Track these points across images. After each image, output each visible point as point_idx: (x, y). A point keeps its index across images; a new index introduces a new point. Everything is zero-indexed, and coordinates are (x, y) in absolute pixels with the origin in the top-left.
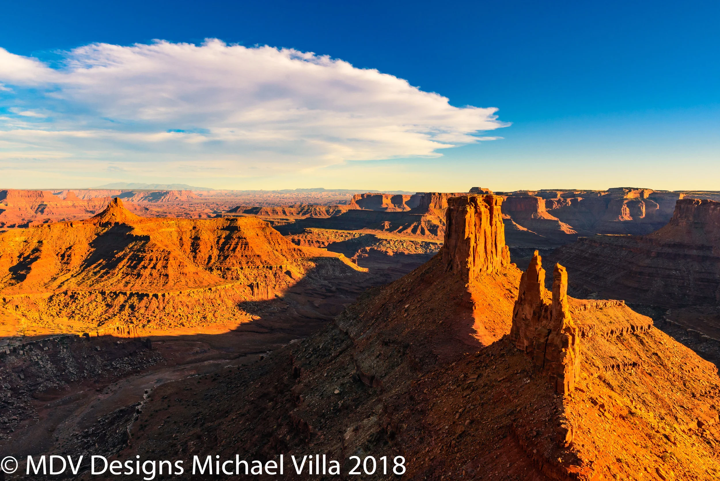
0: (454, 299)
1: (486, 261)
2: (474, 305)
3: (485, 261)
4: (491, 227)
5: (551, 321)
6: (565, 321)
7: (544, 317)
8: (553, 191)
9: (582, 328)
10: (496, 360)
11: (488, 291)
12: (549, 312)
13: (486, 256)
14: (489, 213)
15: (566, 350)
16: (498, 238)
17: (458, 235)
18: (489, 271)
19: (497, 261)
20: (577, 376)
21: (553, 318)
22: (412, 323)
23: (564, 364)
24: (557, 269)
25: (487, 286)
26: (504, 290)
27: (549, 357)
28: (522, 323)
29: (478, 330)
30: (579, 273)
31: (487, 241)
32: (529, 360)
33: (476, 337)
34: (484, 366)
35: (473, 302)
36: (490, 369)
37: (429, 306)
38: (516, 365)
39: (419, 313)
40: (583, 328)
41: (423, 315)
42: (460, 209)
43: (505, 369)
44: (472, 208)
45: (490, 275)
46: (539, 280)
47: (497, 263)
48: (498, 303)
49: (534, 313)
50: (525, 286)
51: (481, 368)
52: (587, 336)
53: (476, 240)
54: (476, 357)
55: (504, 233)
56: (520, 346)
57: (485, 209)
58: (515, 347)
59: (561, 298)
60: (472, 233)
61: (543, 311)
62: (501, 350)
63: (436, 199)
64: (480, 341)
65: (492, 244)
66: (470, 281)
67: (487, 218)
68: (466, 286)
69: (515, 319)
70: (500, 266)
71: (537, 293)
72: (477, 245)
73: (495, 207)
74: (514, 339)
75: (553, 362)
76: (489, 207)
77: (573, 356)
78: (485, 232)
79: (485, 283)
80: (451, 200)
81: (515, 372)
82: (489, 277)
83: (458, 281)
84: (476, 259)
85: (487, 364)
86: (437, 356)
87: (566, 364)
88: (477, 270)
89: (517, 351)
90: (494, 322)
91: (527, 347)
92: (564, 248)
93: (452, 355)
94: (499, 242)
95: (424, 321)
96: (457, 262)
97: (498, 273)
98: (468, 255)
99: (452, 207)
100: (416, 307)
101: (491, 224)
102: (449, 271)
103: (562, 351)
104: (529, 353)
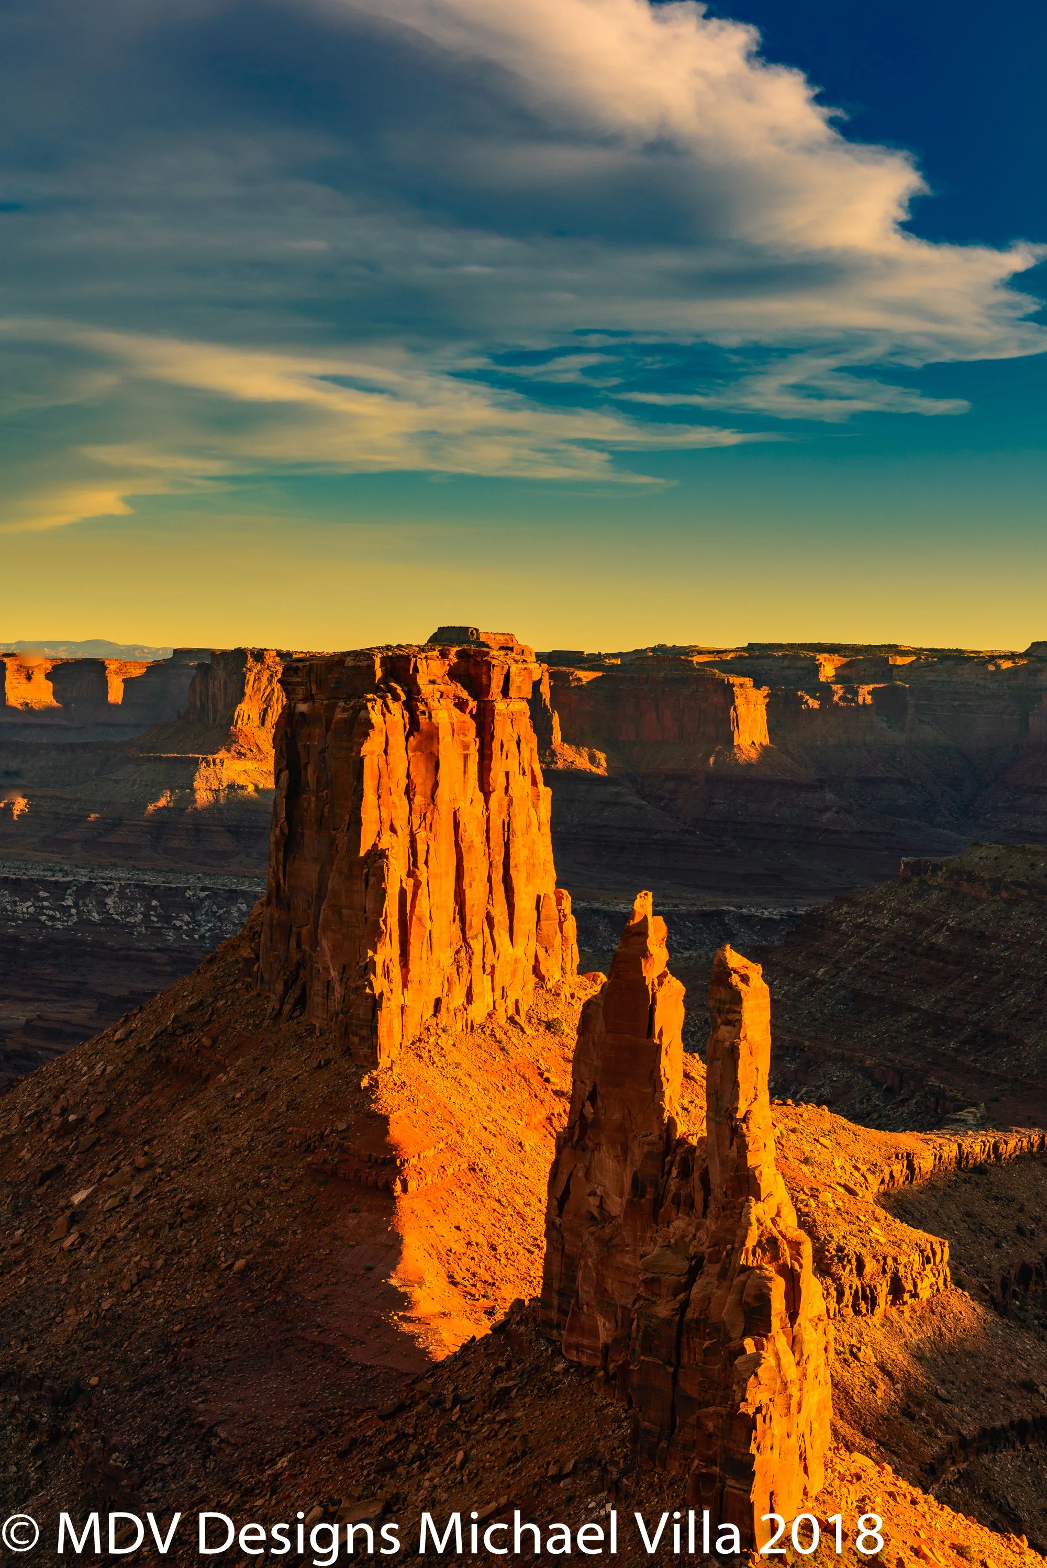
0: (309, 1150)
1: (464, 963)
2: (399, 1171)
3: (457, 961)
4: (487, 801)
5: (704, 1215)
6: (757, 1210)
7: (676, 1201)
8: (803, 653)
9: (890, 1261)
10: (473, 1421)
11: (469, 1106)
12: (696, 1175)
13: (465, 940)
14: (472, 733)
15: (759, 1346)
16: (519, 854)
17: (332, 842)
18: (478, 1012)
19: (516, 961)
20: (816, 1466)
21: (712, 1206)
22: (102, 1279)
23: (751, 1411)
24: (725, 972)
25: (465, 1080)
26: (548, 1097)
27: (690, 1388)
28: (586, 1237)
29: (418, 1294)
30: (907, 1018)
31: (466, 866)
32: (616, 1408)
33: (406, 1327)
34: (418, 1457)
35: (393, 1160)
36: (439, 1469)
37: (189, 1189)
38: (558, 1440)
39: (135, 1229)
40: (895, 1260)
41: (156, 1235)
42: (339, 715)
43: (510, 1462)
44: (395, 707)
45: (482, 1027)
46: (657, 1031)
47: (514, 973)
48: (513, 1158)
49: (638, 1186)
50: (598, 1063)
51: (401, 1470)
52: (915, 1295)
53: (415, 864)
54: (383, 1418)
55: (547, 829)
56: (578, 1348)
57: (456, 712)
58: (560, 1353)
59: (742, 1107)
60: (393, 829)
61: (674, 1172)
62: (499, 1371)
63: (270, 681)
64: (420, 1343)
65: (489, 879)
66: (384, 1062)
67: (466, 757)
68: (365, 1083)
69: (558, 1221)
70: (530, 987)
71: (649, 1090)
72: (417, 885)
73: (500, 706)
74: (554, 1315)
75: (707, 1405)
76: (472, 704)
77: (792, 1373)
78: (456, 825)
79: (458, 1065)
80: (296, 670)
81: (553, 1470)
82: (478, 1038)
83: (328, 1062)
84: (414, 951)
85: (429, 1446)
86: (211, 1433)
87: (758, 1410)
88: (420, 1007)
89: (566, 1371)
90: (493, 1248)
91: (606, 1347)
92: (845, 909)
93: (283, 1423)
94: (524, 870)
95: (160, 1262)
96: (327, 969)
97: (521, 1020)
98: (375, 935)
99: (302, 707)
100: (126, 1198)
101: (485, 787)
102: (291, 1018)
103: (743, 1351)
104: (614, 1377)
